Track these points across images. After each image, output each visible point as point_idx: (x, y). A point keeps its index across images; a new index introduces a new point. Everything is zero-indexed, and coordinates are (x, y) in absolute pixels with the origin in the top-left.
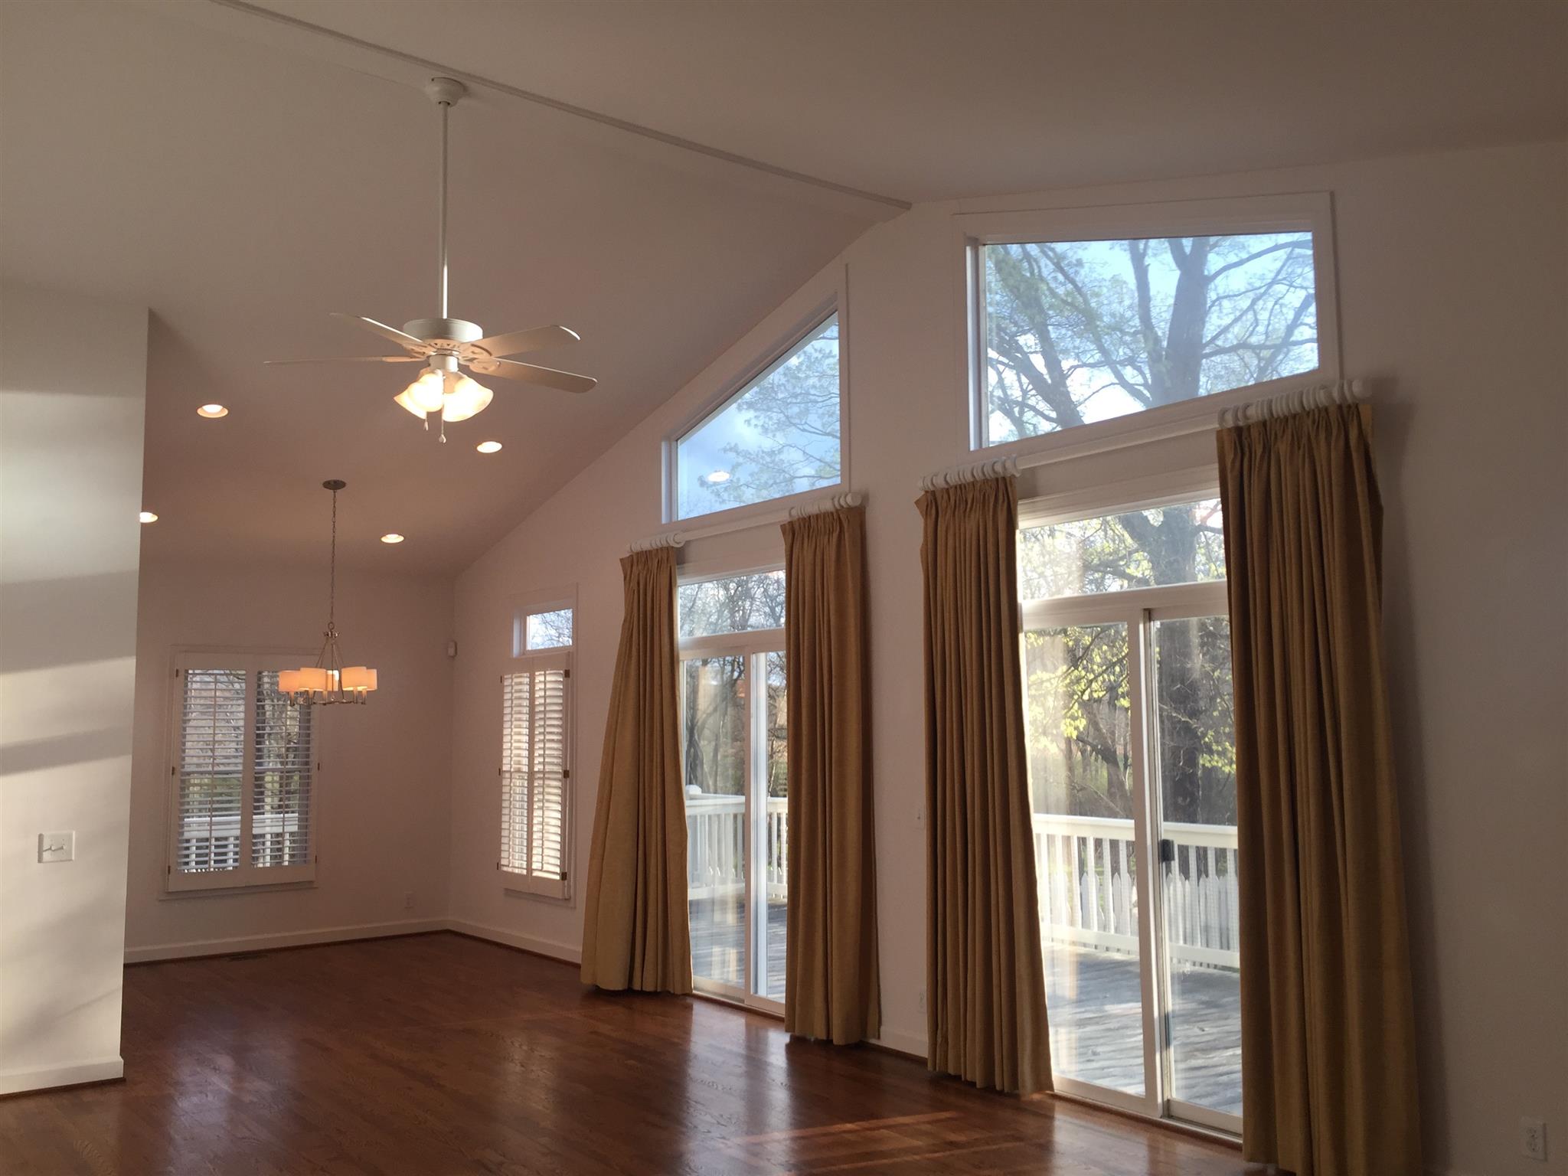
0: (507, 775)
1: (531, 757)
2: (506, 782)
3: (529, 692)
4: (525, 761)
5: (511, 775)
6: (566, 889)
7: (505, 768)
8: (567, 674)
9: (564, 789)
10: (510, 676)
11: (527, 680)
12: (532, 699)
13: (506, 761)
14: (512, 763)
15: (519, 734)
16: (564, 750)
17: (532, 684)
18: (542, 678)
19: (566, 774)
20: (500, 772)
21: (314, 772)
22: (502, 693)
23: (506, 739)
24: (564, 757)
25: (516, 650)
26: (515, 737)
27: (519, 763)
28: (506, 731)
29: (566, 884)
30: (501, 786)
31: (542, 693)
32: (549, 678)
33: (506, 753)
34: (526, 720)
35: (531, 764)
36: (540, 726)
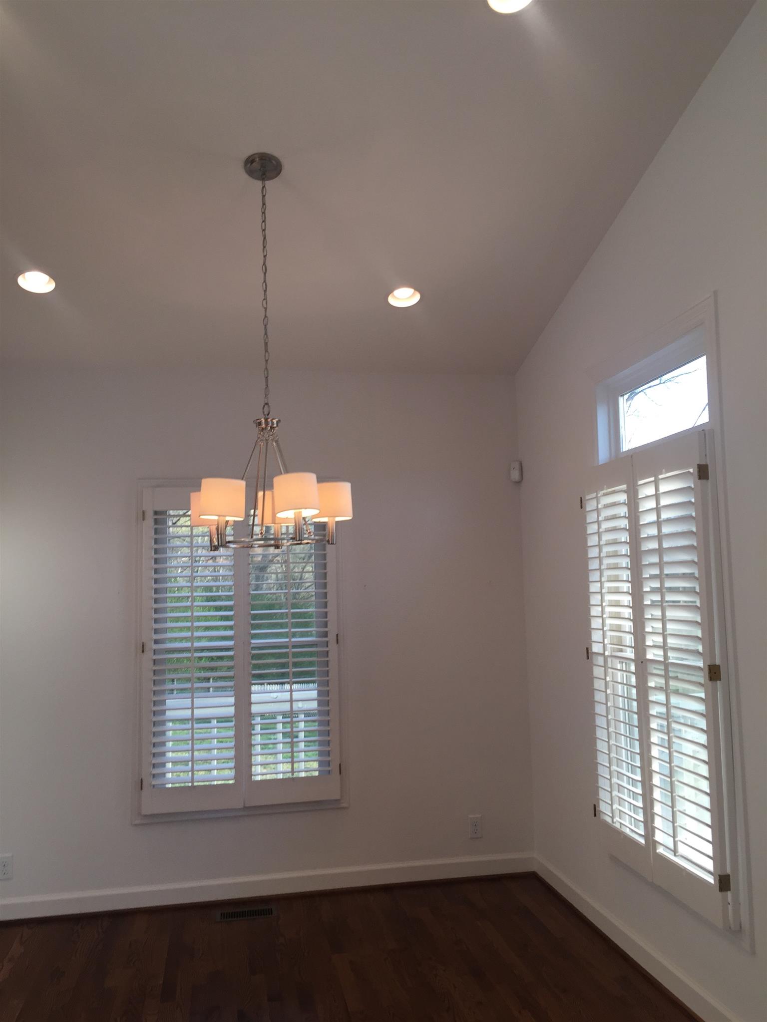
0: (600, 661)
1: (639, 633)
2: (598, 672)
3: (629, 518)
4: (629, 639)
5: (605, 661)
6: (730, 907)
7: (596, 648)
8: (703, 472)
9: (710, 702)
10: (594, 495)
11: (623, 497)
12: (634, 528)
13: (596, 636)
14: (606, 642)
15: (617, 591)
16: (707, 625)
17: (633, 503)
18: (651, 491)
19: (714, 673)
20: (588, 653)
21: (333, 647)
22: (583, 525)
23: (595, 600)
24: (708, 639)
25: (603, 454)
26: (608, 597)
27: (619, 642)
28: (594, 587)
29: (730, 900)
30: (591, 678)
31: (652, 517)
32: (664, 487)
33: (596, 623)
34: (627, 568)
35: (640, 647)
36: (653, 577)
